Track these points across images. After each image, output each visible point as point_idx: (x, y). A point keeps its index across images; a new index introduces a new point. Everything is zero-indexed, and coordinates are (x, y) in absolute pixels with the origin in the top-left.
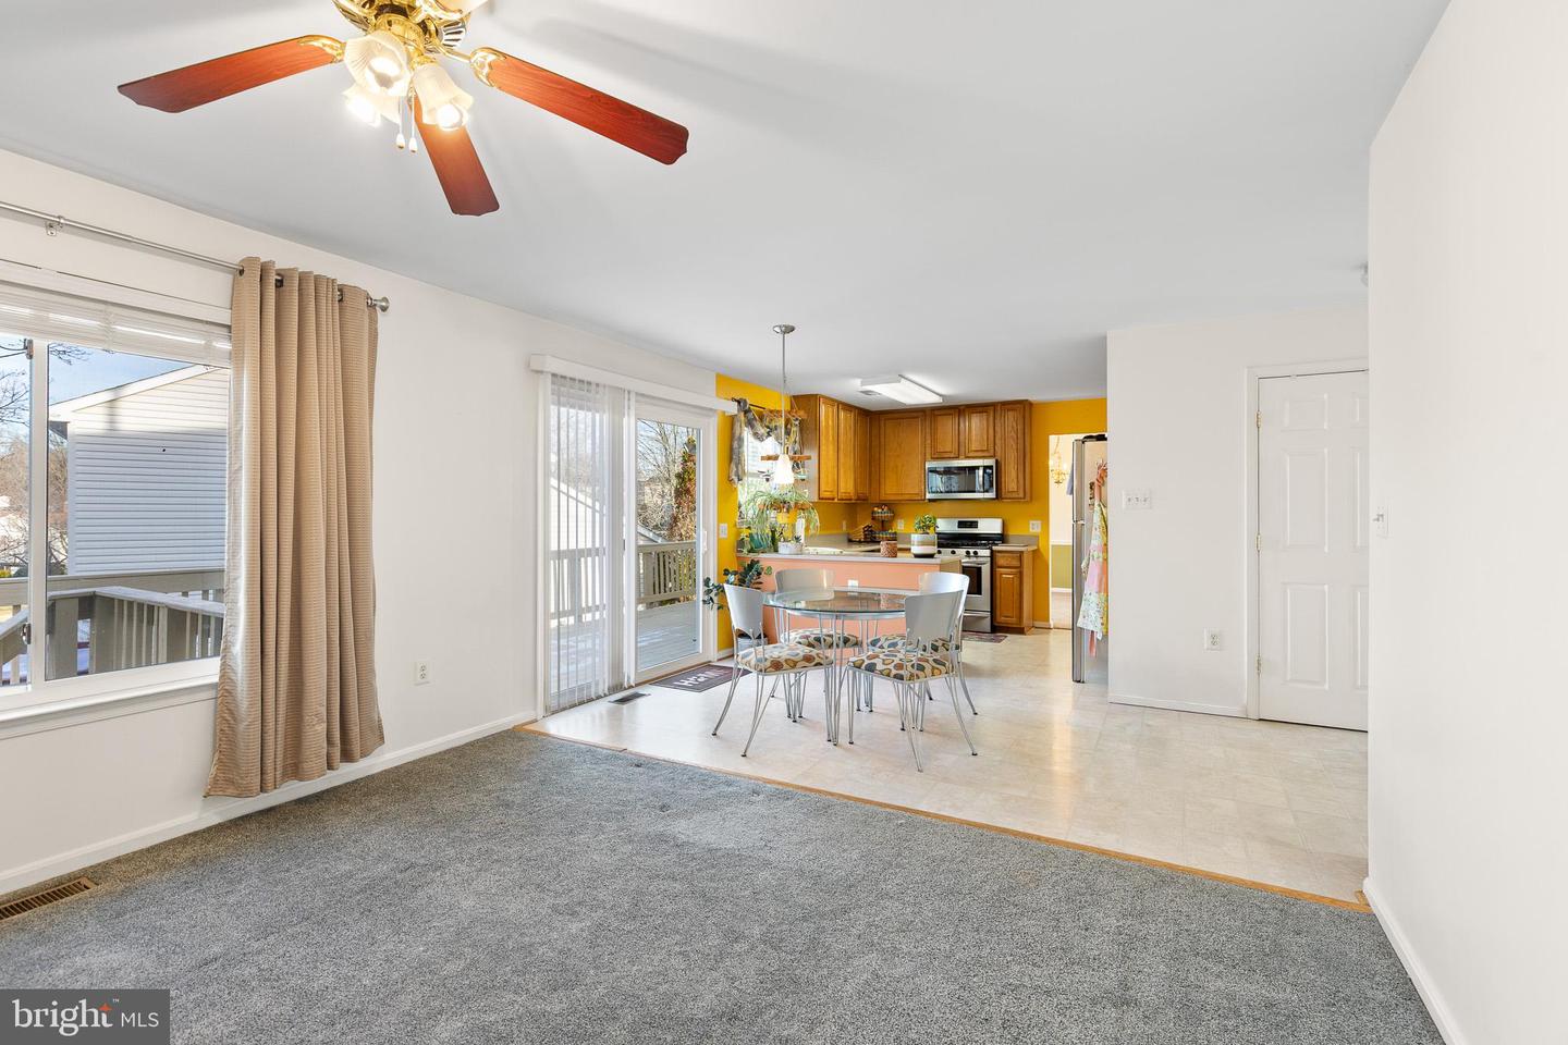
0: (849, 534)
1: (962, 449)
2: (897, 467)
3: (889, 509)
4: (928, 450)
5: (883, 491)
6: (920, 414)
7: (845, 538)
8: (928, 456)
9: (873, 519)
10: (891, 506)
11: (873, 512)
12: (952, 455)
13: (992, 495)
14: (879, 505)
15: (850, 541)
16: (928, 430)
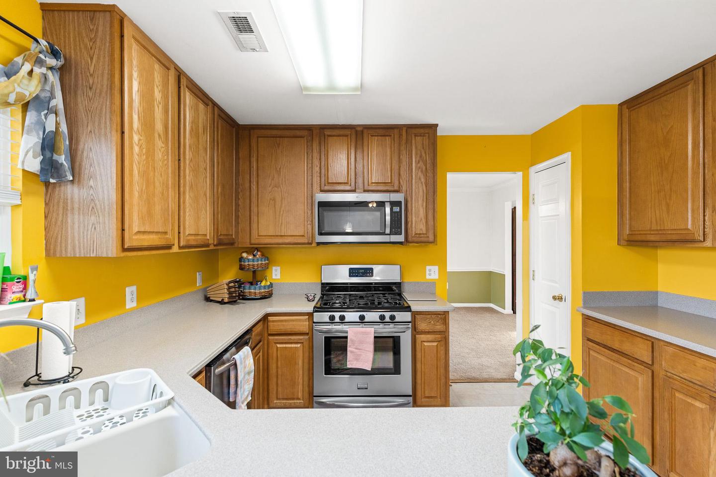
0: (205, 290)
1: (360, 181)
2: (274, 200)
3: (263, 255)
4: (316, 179)
5: (254, 233)
6: (305, 133)
7: (201, 296)
8: (316, 187)
9: (242, 268)
10: (265, 251)
11: (241, 259)
12: (348, 188)
13: (401, 238)
14: (251, 250)
15: (208, 299)
16: (316, 155)
